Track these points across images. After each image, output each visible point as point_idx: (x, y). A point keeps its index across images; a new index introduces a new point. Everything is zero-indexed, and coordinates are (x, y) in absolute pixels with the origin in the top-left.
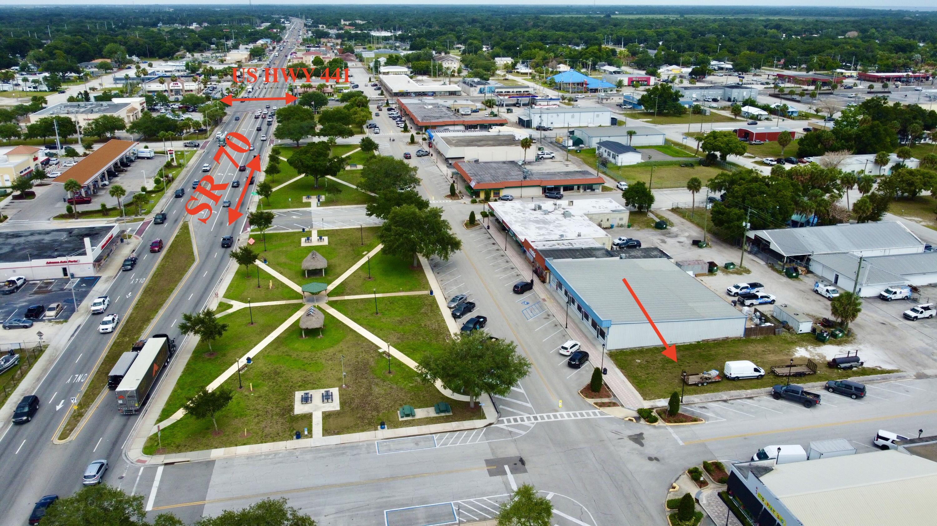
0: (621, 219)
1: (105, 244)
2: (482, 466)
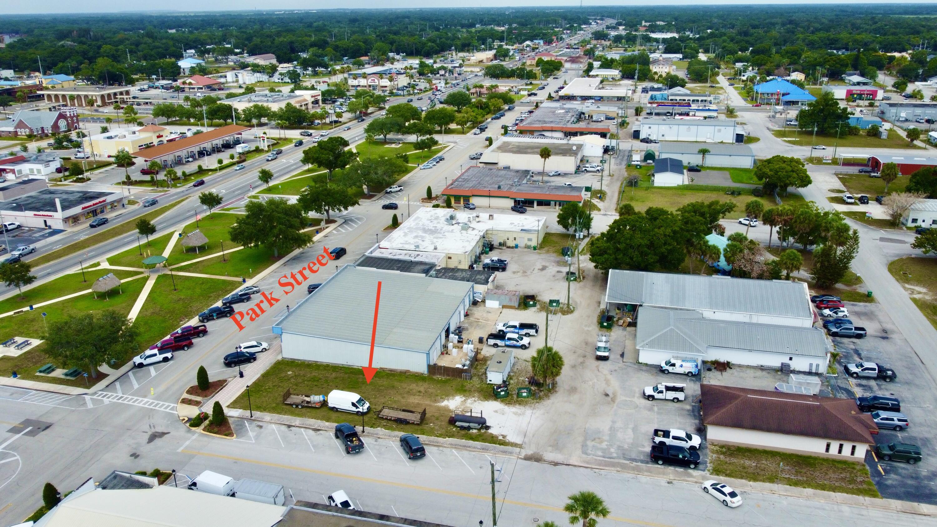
0: (530, 240)
1: (91, 206)
2: (16, 423)
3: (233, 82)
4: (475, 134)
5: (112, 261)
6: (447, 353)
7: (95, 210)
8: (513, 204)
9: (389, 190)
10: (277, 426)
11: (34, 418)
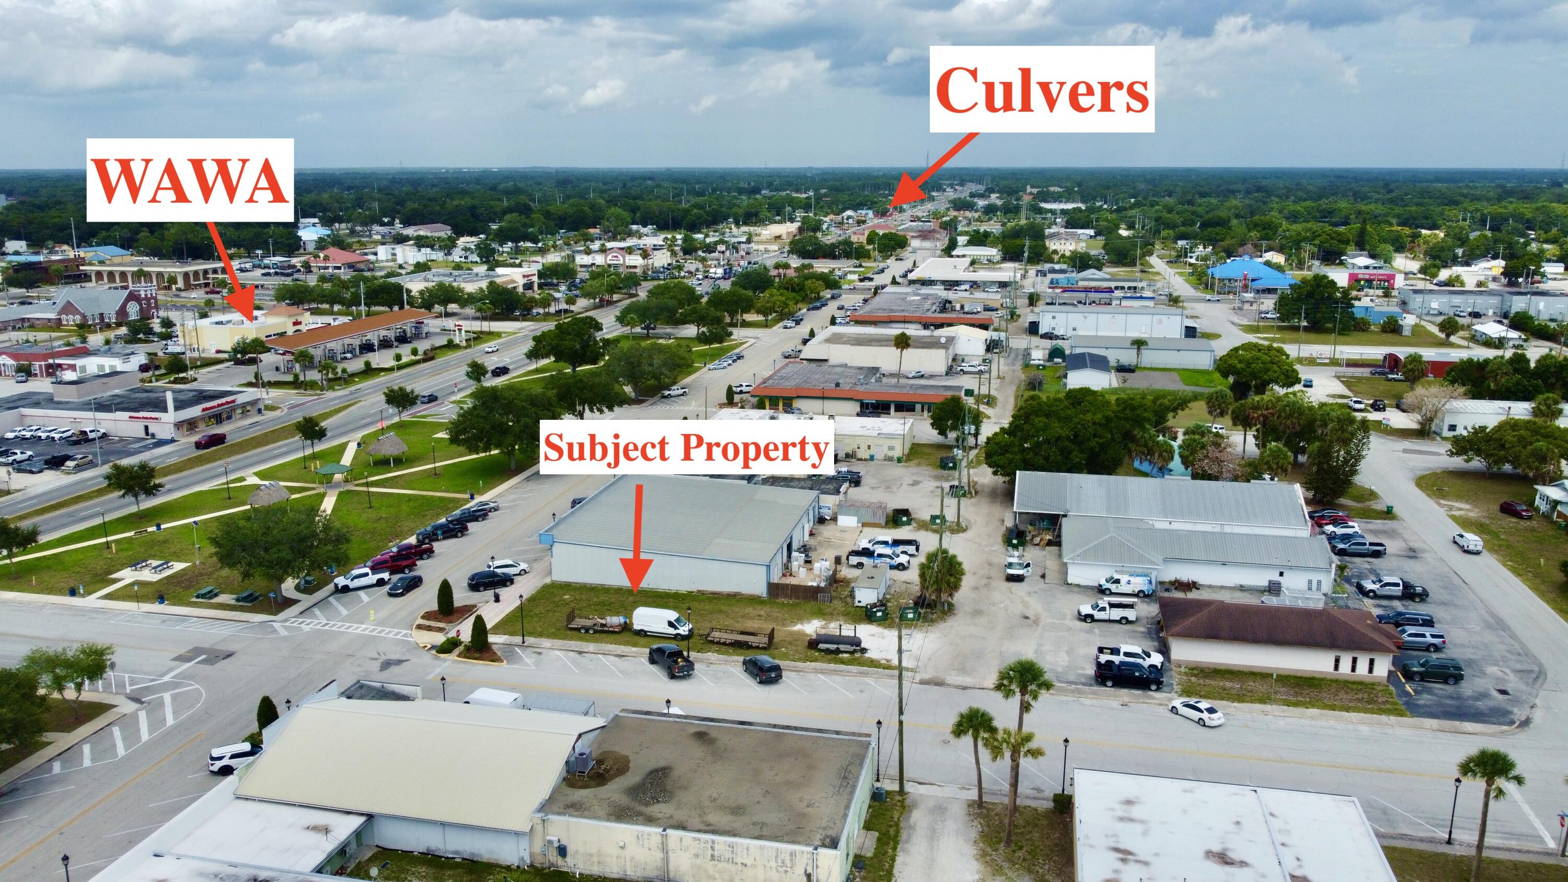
0: (891, 448)
1: (214, 407)
2: (182, 650)
3: (387, 261)
4: (786, 327)
5: (261, 475)
6: (791, 575)
7: (220, 414)
8: (858, 409)
9: (667, 393)
10: (563, 652)
11: (206, 646)
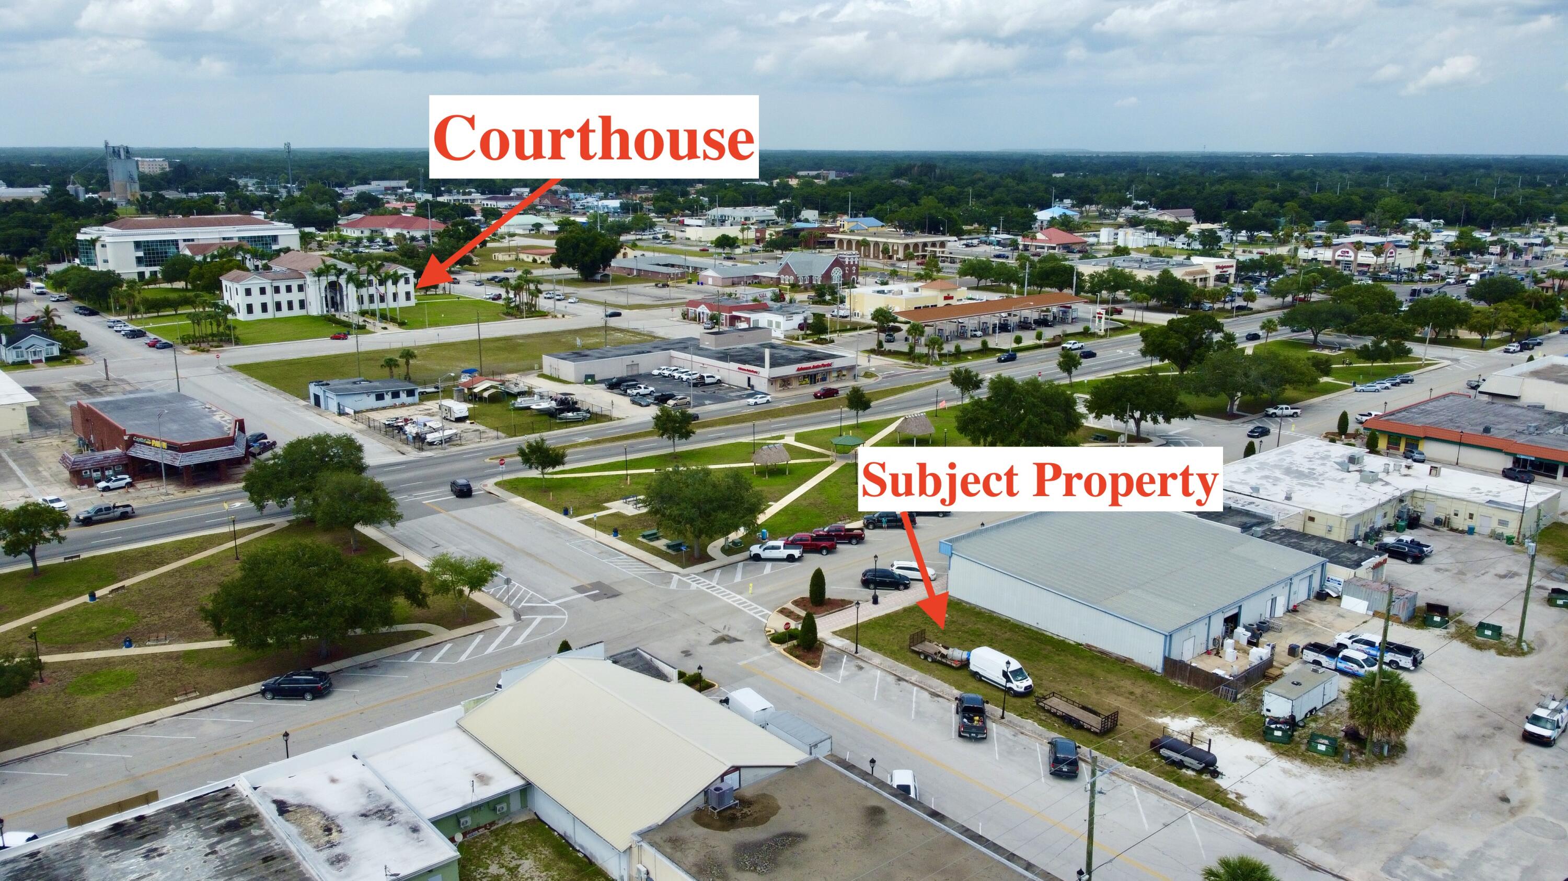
0: (1503, 523)
1: (810, 368)
2: (586, 581)
3: (1109, 244)
4: (1507, 351)
5: (799, 437)
6: (1217, 654)
7: (815, 375)
8: (1509, 465)
10: (884, 674)
